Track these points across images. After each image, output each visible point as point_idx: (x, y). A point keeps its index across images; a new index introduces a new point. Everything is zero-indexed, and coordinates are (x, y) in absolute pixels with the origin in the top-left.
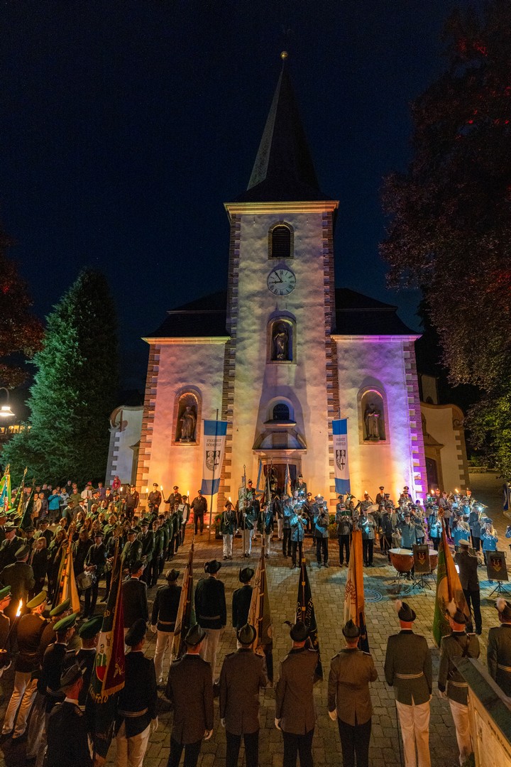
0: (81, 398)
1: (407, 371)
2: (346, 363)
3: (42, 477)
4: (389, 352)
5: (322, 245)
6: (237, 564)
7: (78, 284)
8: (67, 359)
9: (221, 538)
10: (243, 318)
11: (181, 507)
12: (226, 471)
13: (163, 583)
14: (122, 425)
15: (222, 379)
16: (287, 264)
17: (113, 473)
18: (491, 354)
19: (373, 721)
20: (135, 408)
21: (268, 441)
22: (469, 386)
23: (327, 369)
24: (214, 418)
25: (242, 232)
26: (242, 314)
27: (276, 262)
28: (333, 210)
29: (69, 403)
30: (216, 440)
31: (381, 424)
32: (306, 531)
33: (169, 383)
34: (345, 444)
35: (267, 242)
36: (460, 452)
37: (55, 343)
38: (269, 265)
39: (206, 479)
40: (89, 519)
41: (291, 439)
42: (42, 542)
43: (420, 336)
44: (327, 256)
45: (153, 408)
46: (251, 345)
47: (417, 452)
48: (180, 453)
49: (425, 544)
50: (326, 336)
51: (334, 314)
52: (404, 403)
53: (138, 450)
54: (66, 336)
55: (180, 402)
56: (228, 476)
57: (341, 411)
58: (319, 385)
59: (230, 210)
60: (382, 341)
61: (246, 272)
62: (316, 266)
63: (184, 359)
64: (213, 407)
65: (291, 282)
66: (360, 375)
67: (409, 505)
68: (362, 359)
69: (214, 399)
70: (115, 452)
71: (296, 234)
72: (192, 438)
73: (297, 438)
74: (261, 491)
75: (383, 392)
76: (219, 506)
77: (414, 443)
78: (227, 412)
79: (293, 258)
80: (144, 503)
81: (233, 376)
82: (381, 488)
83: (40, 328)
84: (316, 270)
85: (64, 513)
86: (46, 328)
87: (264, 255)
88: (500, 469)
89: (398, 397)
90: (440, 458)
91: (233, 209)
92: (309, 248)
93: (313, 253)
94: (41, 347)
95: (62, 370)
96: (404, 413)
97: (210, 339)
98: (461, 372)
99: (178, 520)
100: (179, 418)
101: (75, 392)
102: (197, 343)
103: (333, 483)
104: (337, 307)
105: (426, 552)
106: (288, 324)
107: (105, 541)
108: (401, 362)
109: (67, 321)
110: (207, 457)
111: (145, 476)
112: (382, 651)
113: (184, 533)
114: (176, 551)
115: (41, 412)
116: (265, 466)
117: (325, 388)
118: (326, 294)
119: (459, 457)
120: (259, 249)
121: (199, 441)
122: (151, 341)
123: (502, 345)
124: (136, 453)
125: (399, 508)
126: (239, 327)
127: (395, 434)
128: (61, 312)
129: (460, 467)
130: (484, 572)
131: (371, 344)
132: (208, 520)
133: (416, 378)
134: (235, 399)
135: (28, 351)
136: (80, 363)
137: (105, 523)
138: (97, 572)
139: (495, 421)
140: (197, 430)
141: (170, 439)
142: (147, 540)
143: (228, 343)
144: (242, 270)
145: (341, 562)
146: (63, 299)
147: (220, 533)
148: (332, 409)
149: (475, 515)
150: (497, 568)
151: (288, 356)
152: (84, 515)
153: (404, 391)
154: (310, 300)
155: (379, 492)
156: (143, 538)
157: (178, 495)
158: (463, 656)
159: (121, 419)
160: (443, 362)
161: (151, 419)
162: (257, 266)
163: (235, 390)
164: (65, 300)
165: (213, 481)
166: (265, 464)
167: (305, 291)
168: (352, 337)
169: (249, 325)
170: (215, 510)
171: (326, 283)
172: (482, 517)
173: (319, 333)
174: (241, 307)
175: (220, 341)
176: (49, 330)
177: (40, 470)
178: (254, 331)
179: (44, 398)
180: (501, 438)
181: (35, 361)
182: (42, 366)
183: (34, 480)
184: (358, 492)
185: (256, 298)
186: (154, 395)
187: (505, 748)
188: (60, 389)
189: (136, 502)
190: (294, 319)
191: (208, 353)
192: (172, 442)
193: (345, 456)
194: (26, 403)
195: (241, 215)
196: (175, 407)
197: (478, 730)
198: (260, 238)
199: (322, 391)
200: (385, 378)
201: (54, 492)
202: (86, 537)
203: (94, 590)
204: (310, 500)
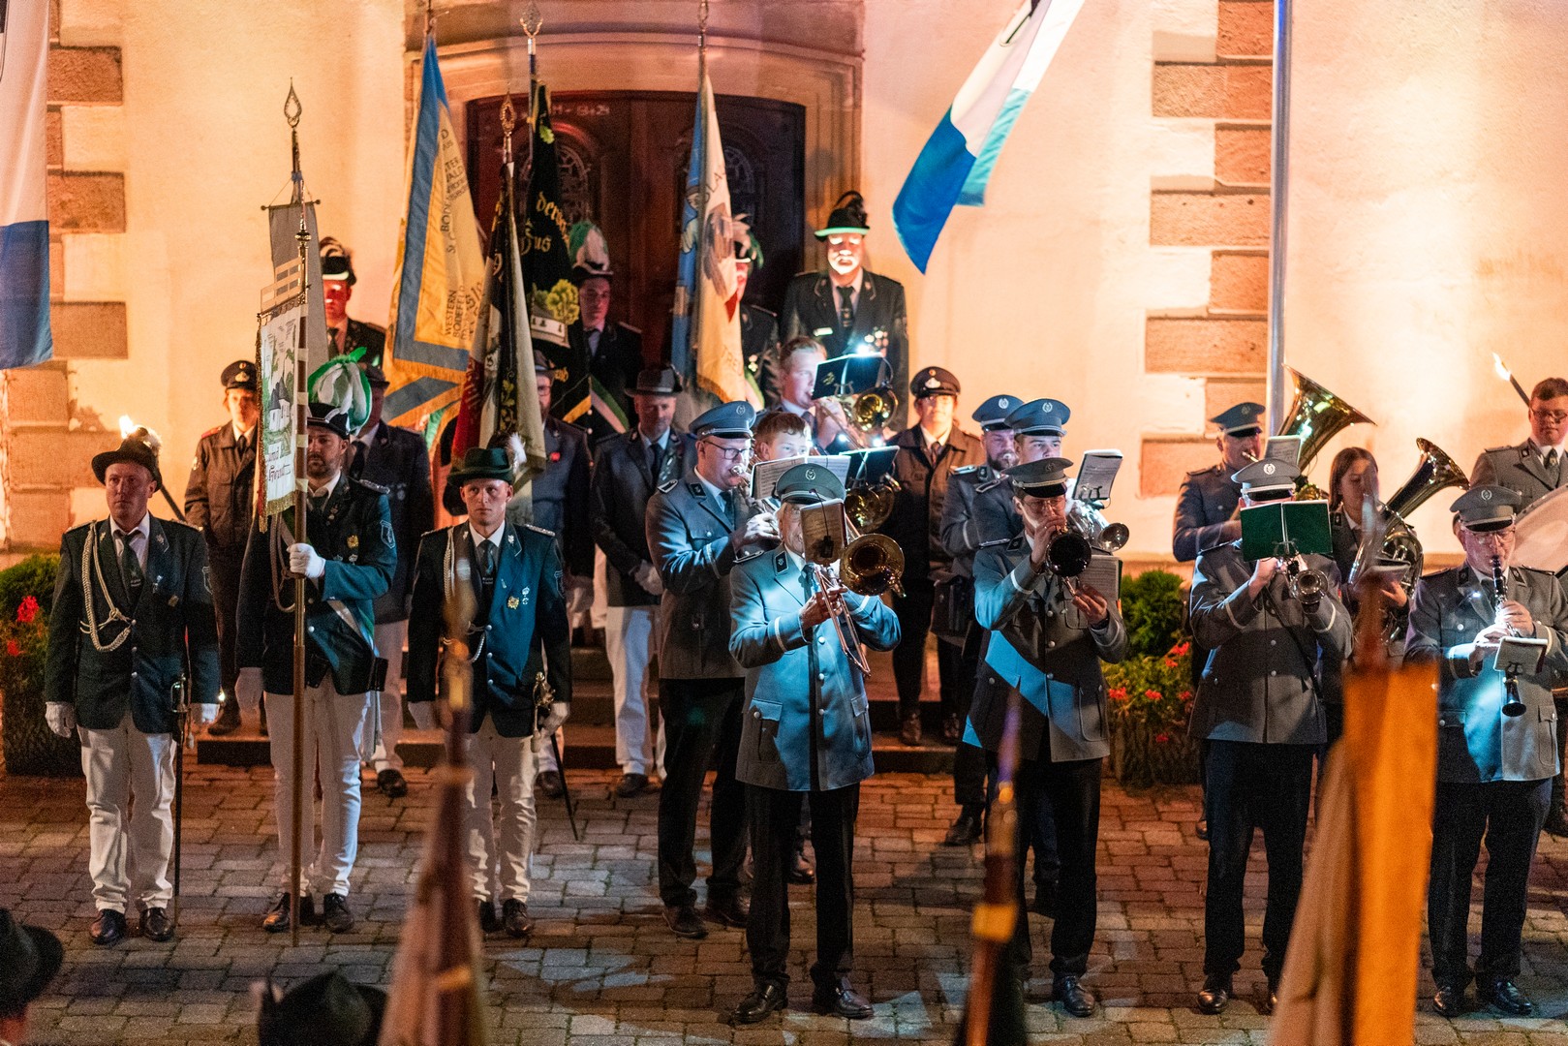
6: (228, 980)
9: (63, 760)
12: (76, 158)
32: (884, 717)
74: (435, 353)
116: (480, 115)
147: (52, 712)
166: (479, 91)
204: (936, 435)
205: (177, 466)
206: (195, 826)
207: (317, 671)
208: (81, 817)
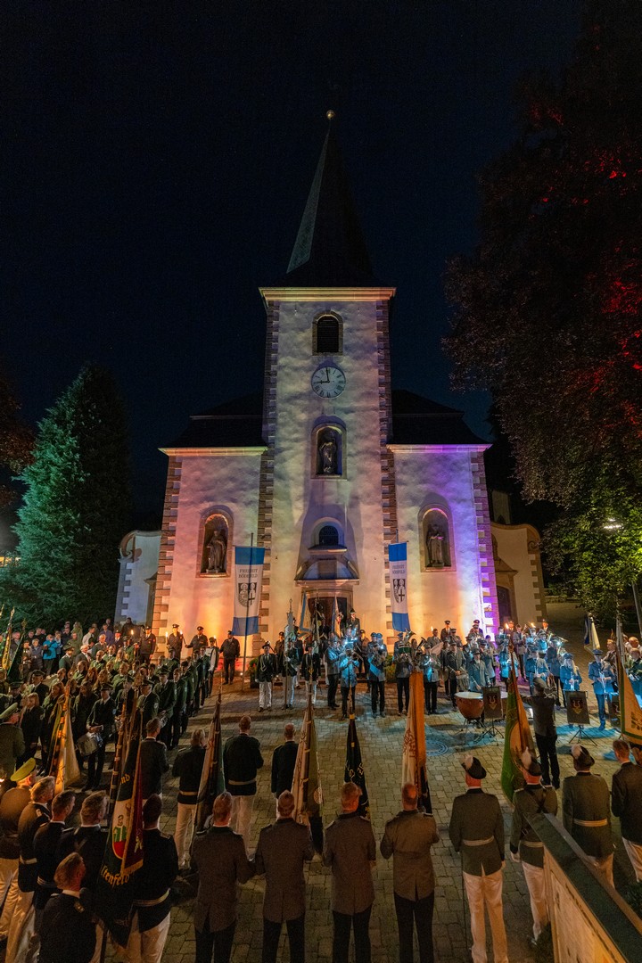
0: (82, 522)
1: (476, 486)
2: (404, 478)
3: (33, 619)
4: (454, 464)
5: (376, 339)
7: (78, 382)
8: (65, 475)
9: (257, 686)
10: (284, 425)
11: (208, 652)
12: (263, 607)
13: (185, 743)
14: (135, 554)
15: (257, 498)
16: (334, 361)
17: (124, 612)
18: (571, 466)
19: (436, 894)
20: (152, 533)
21: (314, 570)
22: (545, 503)
23: (382, 484)
24: (247, 543)
25: (280, 322)
26: (280, 420)
27: (322, 358)
28: (388, 298)
29: (67, 528)
30: (250, 571)
31: (446, 547)
32: (358, 675)
33: (192, 503)
34: (404, 572)
35: (311, 335)
36: (536, 579)
37: (50, 455)
38: (314, 362)
39: (238, 616)
40: (93, 669)
41: (340, 566)
42: (33, 700)
43: (489, 446)
44: (382, 352)
45: (173, 533)
46: (293, 456)
47: (487, 579)
48: (207, 587)
49: (496, 685)
50: (382, 445)
51: (390, 420)
52: (472, 523)
53: (155, 585)
54: (63, 447)
55: (206, 526)
56: (265, 612)
57: (399, 533)
58: (373, 504)
59: (266, 295)
60: (445, 452)
61: (286, 370)
62: (370, 363)
63: (211, 474)
64: (246, 530)
65: (340, 382)
66: (421, 491)
67: (479, 641)
68: (424, 473)
69: (248, 521)
70: (126, 587)
71: (345, 325)
72: (222, 568)
73: (347, 566)
74: (305, 629)
75: (448, 510)
76: (255, 648)
77: (484, 569)
78: (264, 537)
79: (341, 354)
80: (162, 648)
81: (271, 494)
82: (447, 623)
83: (30, 437)
84: (369, 368)
85: (61, 663)
86: (38, 437)
87: (308, 350)
88: (580, 596)
89: (466, 515)
90: (513, 586)
91: (270, 295)
92: (361, 342)
93: (367, 349)
94: (32, 460)
95: (60, 487)
96: (472, 534)
97: (243, 449)
98: (537, 487)
99: (204, 667)
100: (206, 544)
101: (75, 515)
102: (227, 454)
103: (389, 618)
104: (394, 412)
105: (497, 695)
106: (336, 432)
107: (114, 696)
108: (468, 475)
109: (64, 428)
110: (240, 590)
111: (163, 616)
112: (447, 811)
113: (211, 682)
114: (202, 705)
115: (32, 539)
116: (310, 600)
117: (380, 507)
118: (382, 396)
119: (535, 585)
120: (301, 343)
121: (230, 572)
122: (170, 452)
123: (581, 456)
124: (153, 588)
125: (467, 646)
126: (279, 436)
127: (462, 560)
128: (57, 416)
129: (536, 596)
130: (563, 715)
131: (433, 455)
132: (241, 666)
133: (485, 494)
134: (273, 520)
135: (15, 464)
136: (82, 479)
137: (114, 673)
138: (103, 734)
139: (574, 542)
140: (227, 558)
141: (194, 570)
142: (166, 693)
143: (265, 454)
144: (281, 367)
145: (400, 710)
146: (60, 401)
147: (256, 680)
148: (389, 531)
149: (552, 651)
150: (578, 711)
151: (337, 470)
152: (86, 664)
153: (472, 510)
154: (363, 404)
155: (444, 626)
156: (162, 689)
157: (204, 638)
158: (539, 812)
159: (134, 547)
160: (515, 475)
161: (171, 546)
162: (299, 363)
163: (274, 508)
164: (62, 403)
165: (247, 619)
166: (310, 598)
167: (355, 393)
168: (411, 446)
169: (290, 433)
170: (249, 653)
171: (381, 384)
172: (561, 653)
173: (373, 442)
174: (280, 411)
175: (255, 452)
176: (41, 439)
177: (32, 611)
178: (297, 440)
179: (36, 522)
180: (580, 562)
181: (25, 478)
182: (33, 483)
183: (24, 624)
184: (420, 628)
185: (298, 401)
186: (174, 517)
187: (584, 914)
188: (56, 512)
189: (152, 647)
190: (343, 426)
191: (240, 466)
192: (197, 574)
193: (404, 585)
194: (13, 529)
195: (279, 302)
196: (200, 531)
197: (555, 896)
198: (302, 330)
199: (378, 511)
200: (450, 494)
201: (49, 638)
202: (89, 691)
203: (100, 755)
204: (363, 638)
205: (273, 644)
206: (274, 695)
207: (289, 673)
208: (259, 694)
